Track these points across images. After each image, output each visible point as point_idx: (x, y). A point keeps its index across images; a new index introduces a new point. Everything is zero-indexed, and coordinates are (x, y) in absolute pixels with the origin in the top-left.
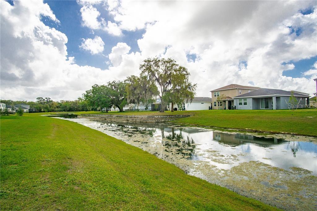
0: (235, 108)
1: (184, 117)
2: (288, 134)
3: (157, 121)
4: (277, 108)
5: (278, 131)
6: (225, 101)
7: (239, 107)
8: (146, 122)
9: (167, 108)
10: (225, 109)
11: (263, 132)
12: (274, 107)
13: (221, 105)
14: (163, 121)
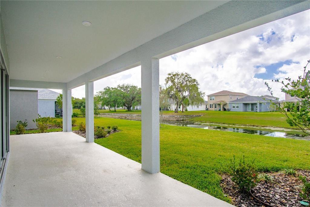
0: (230, 110)
1: (196, 117)
2: (271, 127)
3: (177, 119)
4: (260, 111)
5: (266, 126)
6: (219, 105)
7: (233, 110)
8: (169, 120)
9: (168, 108)
10: (220, 110)
11: (257, 126)
12: (258, 111)
13: (216, 107)
14: (182, 119)
